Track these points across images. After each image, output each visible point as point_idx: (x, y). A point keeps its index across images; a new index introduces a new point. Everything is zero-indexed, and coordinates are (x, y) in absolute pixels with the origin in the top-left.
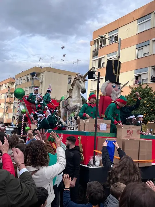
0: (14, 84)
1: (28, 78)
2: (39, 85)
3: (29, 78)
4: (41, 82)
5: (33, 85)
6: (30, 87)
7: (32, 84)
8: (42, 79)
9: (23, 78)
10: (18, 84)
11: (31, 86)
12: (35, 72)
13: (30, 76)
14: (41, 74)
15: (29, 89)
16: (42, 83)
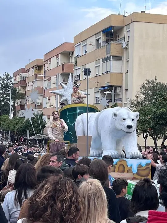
0: (72, 54)
1: (98, 40)
2: (122, 53)
3: (100, 41)
4: (125, 46)
5: (109, 55)
6: (104, 60)
7: (108, 52)
8: (126, 40)
9: (88, 41)
10: (81, 54)
11: (105, 56)
12: (111, 27)
13: (102, 37)
14: (125, 29)
15: (101, 64)
16: (126, 48)
